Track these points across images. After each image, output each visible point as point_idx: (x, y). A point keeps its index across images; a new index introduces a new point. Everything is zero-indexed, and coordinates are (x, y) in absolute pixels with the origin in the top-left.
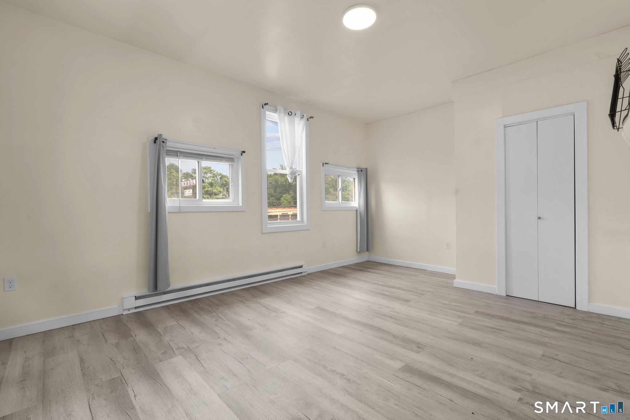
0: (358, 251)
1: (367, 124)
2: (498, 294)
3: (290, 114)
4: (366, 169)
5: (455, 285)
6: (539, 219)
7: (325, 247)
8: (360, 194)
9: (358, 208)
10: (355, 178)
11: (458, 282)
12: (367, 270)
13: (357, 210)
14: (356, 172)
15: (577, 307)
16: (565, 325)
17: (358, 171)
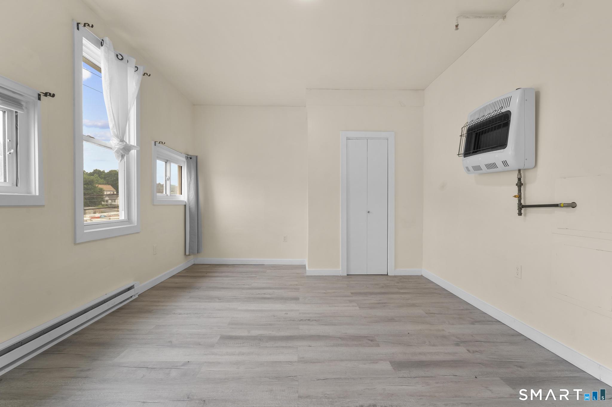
0: (187, 253)
1: (194, 105)
2: (341, 275)
3: (120, 57)
4: (197, 157)
5: (308, 274)
6: (368, 213)
7: (156, 254)
8: (189, 186)
9: (186, 202)
10: (181, 167)
11: (310, 271)
12: (207, 275)
13: (185, 205)
14: (184, 159)
15: (388, 274)
16: (401, 288)
17: (187, 158)
